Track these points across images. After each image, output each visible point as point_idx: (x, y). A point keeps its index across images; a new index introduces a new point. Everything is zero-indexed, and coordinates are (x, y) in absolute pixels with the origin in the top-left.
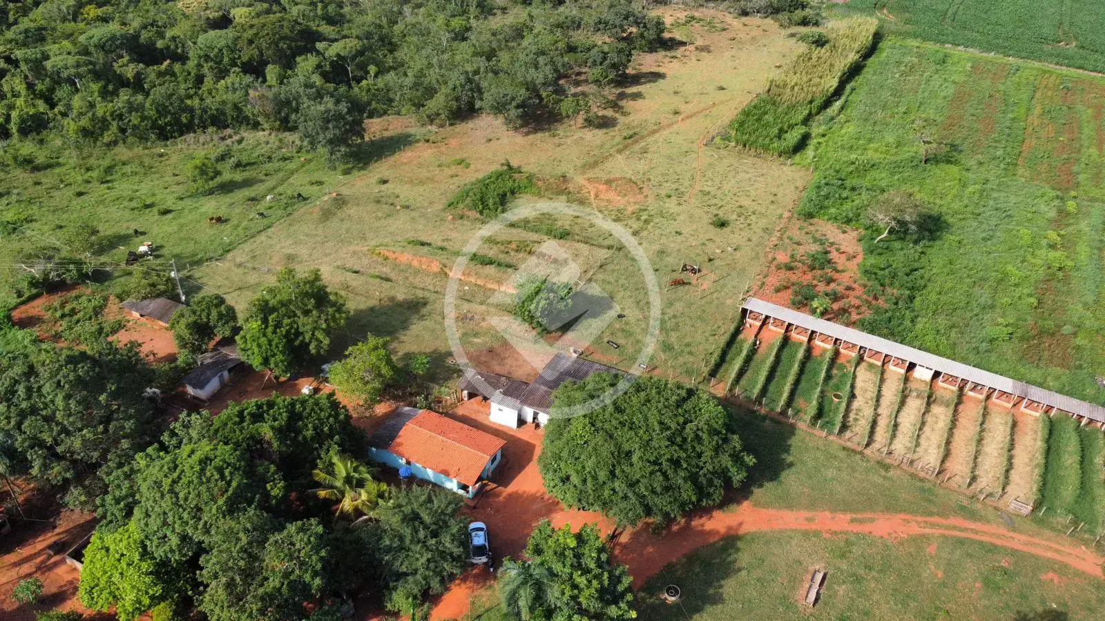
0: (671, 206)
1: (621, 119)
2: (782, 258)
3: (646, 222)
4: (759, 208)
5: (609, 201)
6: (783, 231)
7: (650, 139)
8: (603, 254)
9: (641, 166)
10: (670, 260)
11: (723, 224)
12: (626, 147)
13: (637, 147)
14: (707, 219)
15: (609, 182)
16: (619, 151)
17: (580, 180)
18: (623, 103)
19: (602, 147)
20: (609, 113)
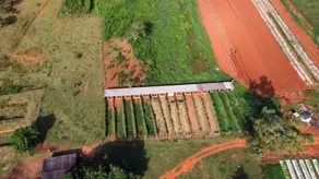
0: (57, 54)
1: (18, 16)
2: (107, 63)
3: (51, 67)
4: (90, 42)
5: (31, 61)
6: (102, 50)
7: (34, 23)
8: (40, 93)
9: (36, 39)
10: (68, 83)
11: (80, 56)
12: (26, 30)
13: (30, 29)
14: (73, 56)
15: (26, 52)
16: (24, 34)
17: (13, 56)
18: (15, 7)
19: (15, 34)
20: (11, 14)
